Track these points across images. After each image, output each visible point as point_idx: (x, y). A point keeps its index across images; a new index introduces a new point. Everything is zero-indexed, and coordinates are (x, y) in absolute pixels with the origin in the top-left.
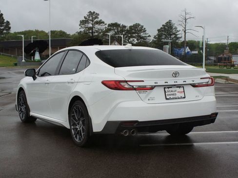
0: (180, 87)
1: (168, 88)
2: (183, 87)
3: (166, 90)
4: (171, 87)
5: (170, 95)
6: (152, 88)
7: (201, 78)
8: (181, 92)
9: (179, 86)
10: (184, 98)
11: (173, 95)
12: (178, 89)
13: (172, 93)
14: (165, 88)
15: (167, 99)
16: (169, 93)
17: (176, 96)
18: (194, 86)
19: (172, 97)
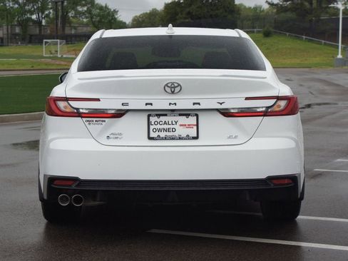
0: (187, 115)
1: (159, 116)
2: (197, 115)
3: (153, 119)
4: (166, 115)
5: (160, 130)
6: (119, 114)
7: (247, 99)
8: (190, 126)
9: (185, 113)
10: (196, 138)
11: (168, 130)
12: (182, 120)
13: (166, 127)
14: (149, 116)
15: (150, 138)
16: (159, 127)
17: (176, 134)
18: (226, 113)
19: (163, 134)
